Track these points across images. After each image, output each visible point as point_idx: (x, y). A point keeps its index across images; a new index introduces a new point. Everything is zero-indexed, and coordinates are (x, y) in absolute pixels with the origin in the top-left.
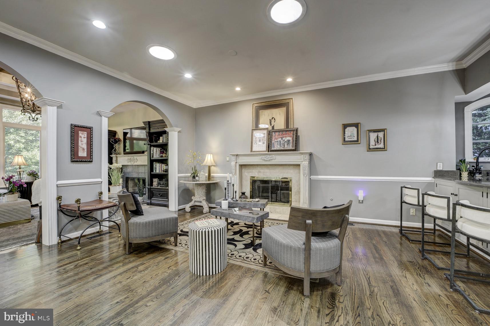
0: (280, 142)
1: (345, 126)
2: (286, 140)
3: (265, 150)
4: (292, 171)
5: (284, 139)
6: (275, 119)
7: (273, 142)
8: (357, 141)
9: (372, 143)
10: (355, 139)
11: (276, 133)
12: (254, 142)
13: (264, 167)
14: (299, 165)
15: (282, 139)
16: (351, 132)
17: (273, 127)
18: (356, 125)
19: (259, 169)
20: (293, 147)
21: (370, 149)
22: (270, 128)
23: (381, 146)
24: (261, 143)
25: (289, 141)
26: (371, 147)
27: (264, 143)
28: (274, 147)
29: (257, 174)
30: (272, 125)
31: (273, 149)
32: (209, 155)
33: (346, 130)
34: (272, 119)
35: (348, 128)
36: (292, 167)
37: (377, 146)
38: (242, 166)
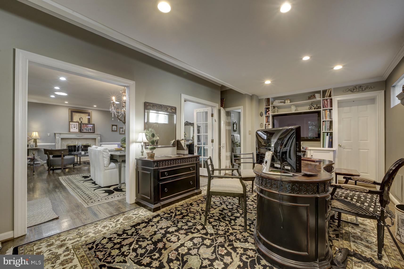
0: (86, 129)
1: (113, 125)
2: (89, 128)
3: (78, 132)
4: (91, 141)
5: (88, 128)
6: (82, 118)
7: (82, 128)
8: (116, 131)
9: (121, 132)
10: (116, 130)
11: (84, 125)
12: (71, 128)
13: (76, 139)
14: (95, 139)
15: (87, 128)
16: (114, 127)
17: (81, 122)
18: (116, 126)
19: (72, 140)
20: (93, 131)
21: (120, 134)
22: (80, 122)
23: (123, 133)
24: (75, 128)
25: (91, 129)
26: (121, 133)
27: (77, 129)
28: (83, 130)
29: (71, 143)
30: (81, 121)
31: (82, 132)
32: (35, 132)
33: (113, 127)
34: (81, 118)
35: (113, 126)
36: (91, 139)
37: (122, 133)
38: (62, 139)
